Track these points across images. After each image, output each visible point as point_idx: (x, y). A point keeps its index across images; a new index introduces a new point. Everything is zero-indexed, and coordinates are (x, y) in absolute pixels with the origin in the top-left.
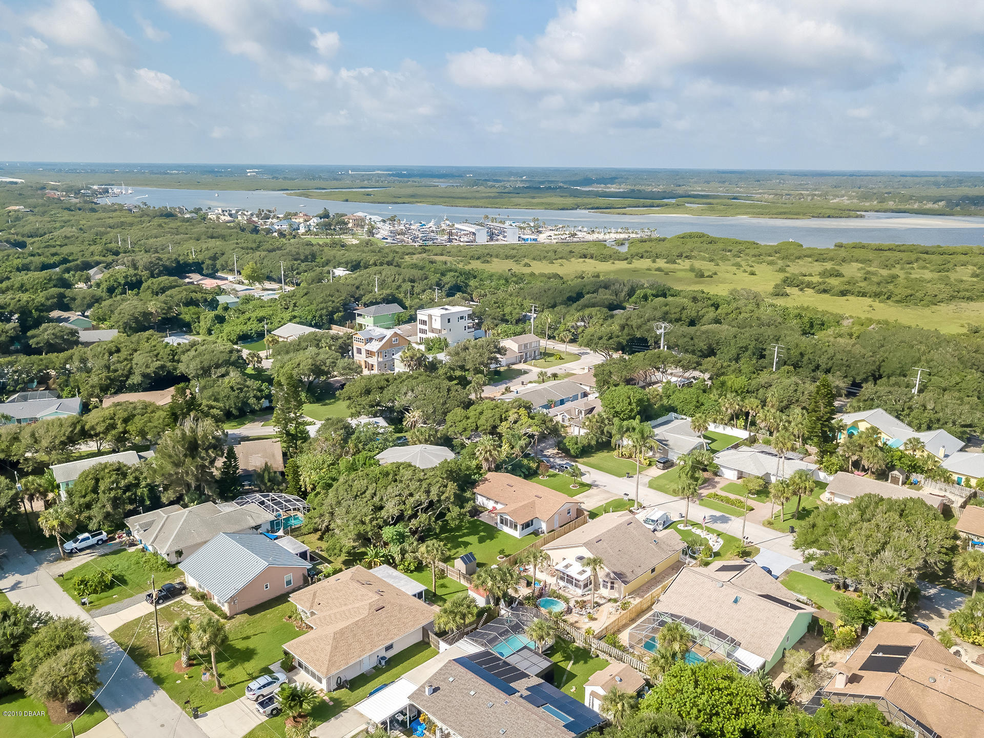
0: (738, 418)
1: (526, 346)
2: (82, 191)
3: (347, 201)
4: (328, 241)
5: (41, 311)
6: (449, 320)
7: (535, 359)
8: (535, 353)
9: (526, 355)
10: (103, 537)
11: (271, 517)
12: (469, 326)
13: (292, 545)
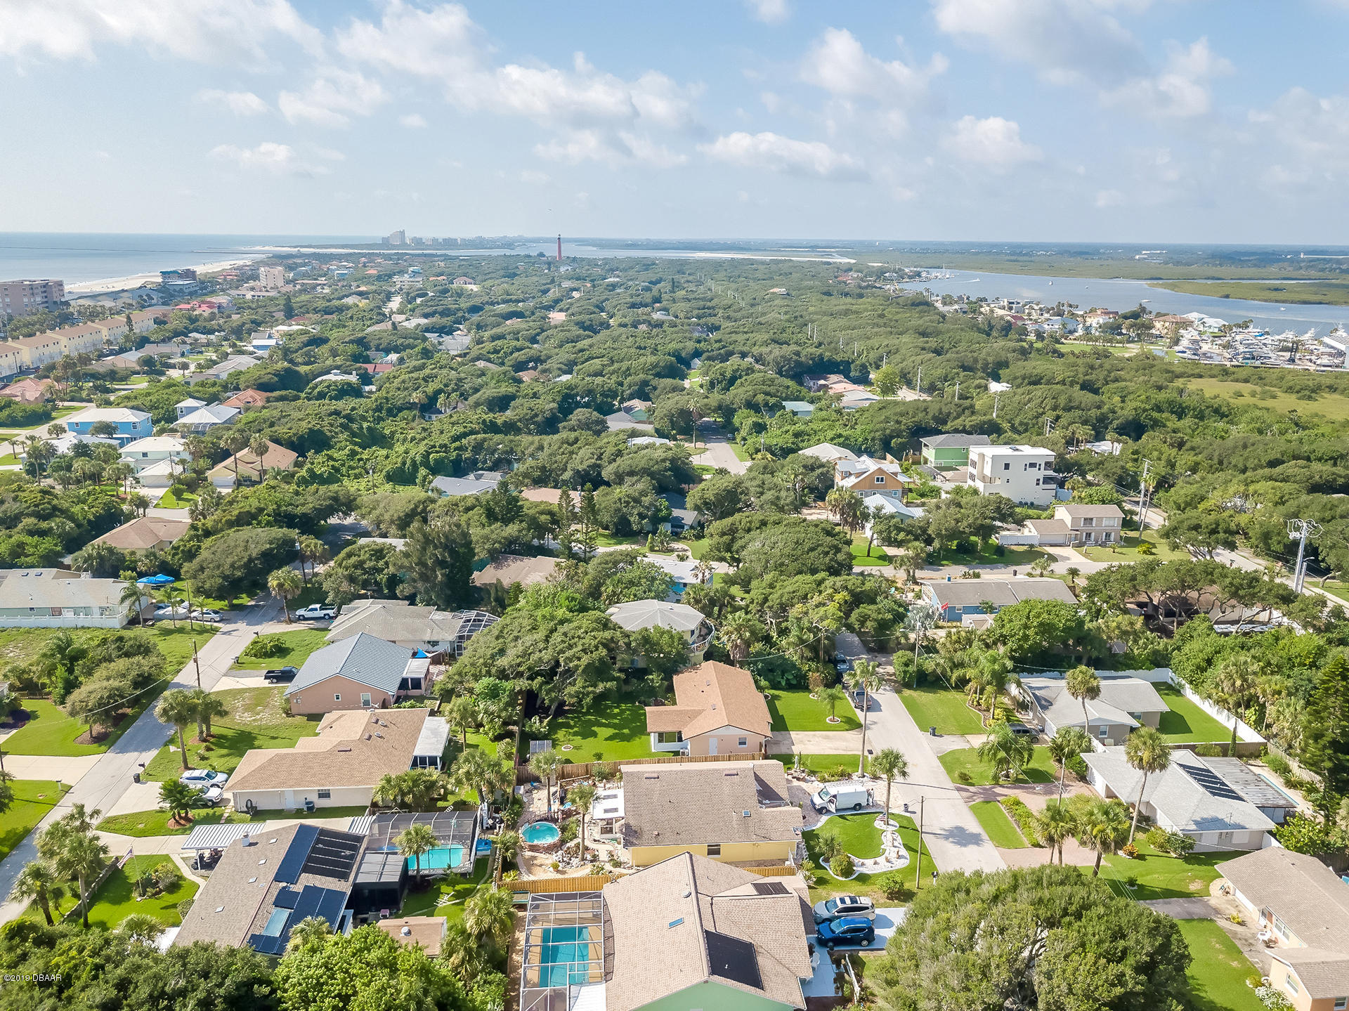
0: (1248, 707)
1: (1088, 521)
2: (887, 275)
3: (1227, 296)
4: (1088, 349)
5: (607, 396)
6: (1007, 466)
7: (1103, 545)
8: (1108, 535)
9: (1089, 535)
10: (331, 612)
11: (452, 636)
12: (1047, 480)
13: (416, 668)
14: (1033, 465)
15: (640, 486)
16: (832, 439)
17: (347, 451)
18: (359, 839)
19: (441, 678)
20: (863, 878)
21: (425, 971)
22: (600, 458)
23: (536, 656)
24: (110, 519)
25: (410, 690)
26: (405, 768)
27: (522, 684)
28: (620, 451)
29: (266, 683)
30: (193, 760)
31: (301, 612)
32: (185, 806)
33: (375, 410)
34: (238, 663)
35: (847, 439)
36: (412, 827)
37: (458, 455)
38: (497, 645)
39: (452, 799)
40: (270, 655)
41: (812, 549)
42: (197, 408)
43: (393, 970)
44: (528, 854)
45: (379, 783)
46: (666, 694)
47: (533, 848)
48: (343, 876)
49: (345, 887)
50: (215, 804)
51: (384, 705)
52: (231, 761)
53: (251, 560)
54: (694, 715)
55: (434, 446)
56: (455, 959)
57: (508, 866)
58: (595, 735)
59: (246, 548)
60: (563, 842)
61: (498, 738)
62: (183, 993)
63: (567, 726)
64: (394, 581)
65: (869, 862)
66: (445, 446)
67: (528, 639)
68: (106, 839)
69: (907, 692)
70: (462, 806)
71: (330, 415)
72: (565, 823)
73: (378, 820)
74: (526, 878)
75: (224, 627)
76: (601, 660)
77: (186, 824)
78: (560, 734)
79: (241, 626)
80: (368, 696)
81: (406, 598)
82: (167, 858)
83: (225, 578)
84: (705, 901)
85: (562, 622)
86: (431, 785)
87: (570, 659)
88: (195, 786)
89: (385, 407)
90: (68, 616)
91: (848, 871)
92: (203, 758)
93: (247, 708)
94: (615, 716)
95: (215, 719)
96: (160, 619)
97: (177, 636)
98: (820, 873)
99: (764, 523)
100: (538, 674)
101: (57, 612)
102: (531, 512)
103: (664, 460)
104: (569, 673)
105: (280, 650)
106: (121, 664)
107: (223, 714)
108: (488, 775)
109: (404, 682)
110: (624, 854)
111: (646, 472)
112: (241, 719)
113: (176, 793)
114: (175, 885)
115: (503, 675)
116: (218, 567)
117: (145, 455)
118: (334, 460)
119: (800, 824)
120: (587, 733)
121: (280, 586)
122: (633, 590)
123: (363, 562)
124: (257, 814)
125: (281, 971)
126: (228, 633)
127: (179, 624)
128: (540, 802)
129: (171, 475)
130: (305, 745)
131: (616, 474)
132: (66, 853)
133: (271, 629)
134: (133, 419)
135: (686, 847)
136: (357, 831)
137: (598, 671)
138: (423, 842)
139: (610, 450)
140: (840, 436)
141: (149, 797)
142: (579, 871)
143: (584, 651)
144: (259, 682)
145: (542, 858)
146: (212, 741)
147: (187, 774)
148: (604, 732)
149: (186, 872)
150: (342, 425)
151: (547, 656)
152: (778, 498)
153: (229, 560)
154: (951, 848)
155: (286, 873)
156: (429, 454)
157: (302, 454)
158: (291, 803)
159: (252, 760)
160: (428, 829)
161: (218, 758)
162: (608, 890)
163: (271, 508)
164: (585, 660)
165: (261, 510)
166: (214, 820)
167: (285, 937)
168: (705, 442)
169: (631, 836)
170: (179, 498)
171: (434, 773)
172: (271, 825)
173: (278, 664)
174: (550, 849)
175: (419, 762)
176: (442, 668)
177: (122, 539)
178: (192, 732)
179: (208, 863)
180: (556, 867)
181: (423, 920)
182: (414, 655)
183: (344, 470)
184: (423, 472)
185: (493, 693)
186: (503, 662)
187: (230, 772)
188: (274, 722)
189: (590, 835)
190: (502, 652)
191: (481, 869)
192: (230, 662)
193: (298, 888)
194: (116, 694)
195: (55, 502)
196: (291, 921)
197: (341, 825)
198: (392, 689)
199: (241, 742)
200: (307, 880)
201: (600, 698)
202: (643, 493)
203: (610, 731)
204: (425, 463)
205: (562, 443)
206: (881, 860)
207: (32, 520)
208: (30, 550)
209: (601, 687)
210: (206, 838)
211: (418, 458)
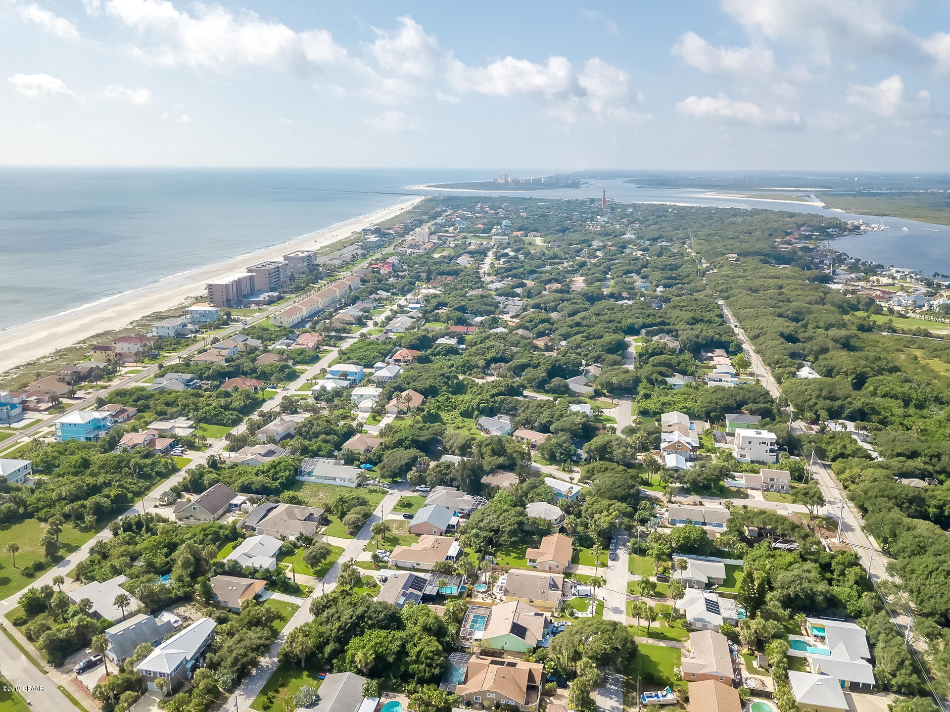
6: (750, 442)
7: (779, 492)
8: (783, 487)
9: (772, 486)
10: (428, 489)
11: (469, 508)
12: (772, 451)
13: (454, 521)
14: (764, 443)
15: (564, 438)
16: (681, 409)
17: (445, 397)
18: (426, 580)
19: (463, 524)
20: (577, 618)
21: (436, 618)
22: (552, 417)
23: (492, 524)
24: (349, 433)
25: (450, 530)
26: (443, 560)
27: (487, 533)
28: (562, 414)
29: (403, 519)
30: (380, 546)
31: (418, 488)
32: (379, 562)
33: (462, 367)
34: (395, 509)
35: (689, 409)
36: (441, 579)
37: (493, 405)
38: (481, 517)
39: (457, 572)
40: (405, 506)
41: (620, 487)
42: (383, 368)
43: (428, 616)
44: (476, 593)
45: (434, 564)
46: (536, 545)
47: (478, 592)
48: (421, 591)
49: (421, 594)
50: (386, 562)
51: (441, 535)
52: (391, 548)
53: (402, 466)
54: (543, 554)
55: (482, 400)
56: (446, 618)
57: (470, 596)
58: (510, 555)
59: (400, 461)
60: (487, 591)
61: (476, 552)
62: (381, 612)
63: (502, 550)
64: (452, 480)
65: (580, 613)
66: (487, 400)
67: (491, 517)
68: (360, 569)
69: (633, 555)
70: (459, 575)
71: (440, 376)
72: (490, 585)
73: (433, 575)
74: (473, 600)
75: (390, 491)
76: (515, 529)
77: (378, 568)
78: (499, 553)
79: (396, 491)
80: (436, 530)
81: (456, 487)
82: (372, 577)
83: (392, 472)
84: (517, 614)
85: (504, 511)
86: (450, 567)
87: (503, 528)
88: (381, 556)
89: (467, 365)
90: (338, 480)
91: (572, 614)
92: (383, 545)
93: (397, 528)
94: (519, 549)
95: (387, 532)
96: (368, 485)
97: (374, 493)
98: (563, 614)
99: (606, 469)
100: (493, 531)
101: (334, 479)
102: (511, 451)
103: (579, 424)
104: (503, 532)
105: (409, 505)
106: (358, 508)
107: (389, 530)
108: (467, 566)
109: (449, 525)
110: (504, 598)
111: (570, 430)
112: (395, 532)
113: (375, 557)
114: (375, 586)
115: (480, 529)
116: (390, 467)
117: (362, 396)
118: (440, 402)
119: (560, 597)
120: (508, 555)
121: (411, 478)
122: (539, 497)
123: (442, 470)
124: (398, 568)
125: (402, 612)
126: (391, 494)
127: (375, 488)
128: (484, 577)
129: (372, 407)
130: (414, 547)
131: (555, 429)
132: (350, 572)
133: (407, 494)
134: (355, 370)
135: (518, 598)
136: (426, 578)
137: (513, 533)
138: (444, 584)
139: (558, 413)
140: (685, 407)
141: (367, 557)
142: (489, 601)
143: (509, 525)
144: (401, 518)
145: (481, 595)
146: (386, 539)
147: (379, 551)
148: (513, 555)
149: (378, 582)
150: (445, 382)
151: (496, 525)
152: (625, 452)
153: (394, 465)
154: (611, 613)
155: (405, 587)
156: (480, 404)
157: (426, 397)
158: (408, 565)
159: (398, 549)
160: (446, 581)
161: (387, 546)
162: (494, 608)
163: (411, 437)
164: (509, 529)
165: (406, 438)
166: (385, 567)
167: (404, 604)
168: (619, 399)
169: (506, 592)
170: (375, 420)
171: (451, 562)
172: (402, 572)
173: (408, 511)
174: (483, 593)
175: (448, 558)
176: (464, 520)
177: (354, 444)
178: (380, 536)
179: (385, 580)
180: (483, 599)
181: (440, 606)
182: (454, 515)
183: (443, 407)
184: (476, 413)
185: (477, 536)
186: (481, 524)
187: (391, 552)
188: (405, 535)
189: (495, 590)
190: (482, 520)
191: (460, 595)
192: (392, 508)
193: (408, 592)
194: (358, 520)
195: (331, 426)
196: (405, 600)
197: (421, 575)
198: (444, 529)
199: (394, 541)
200: (411, 590)
201: (512, 543)
202: (565, 442)
203: (516, 555)
204: (478, 409)
205: (538, 407)
206: (584, 613)
207: (324, 436)
208: (323, 449)
209: (513, 539)
210: (384, 573)
211: (475, 406)
